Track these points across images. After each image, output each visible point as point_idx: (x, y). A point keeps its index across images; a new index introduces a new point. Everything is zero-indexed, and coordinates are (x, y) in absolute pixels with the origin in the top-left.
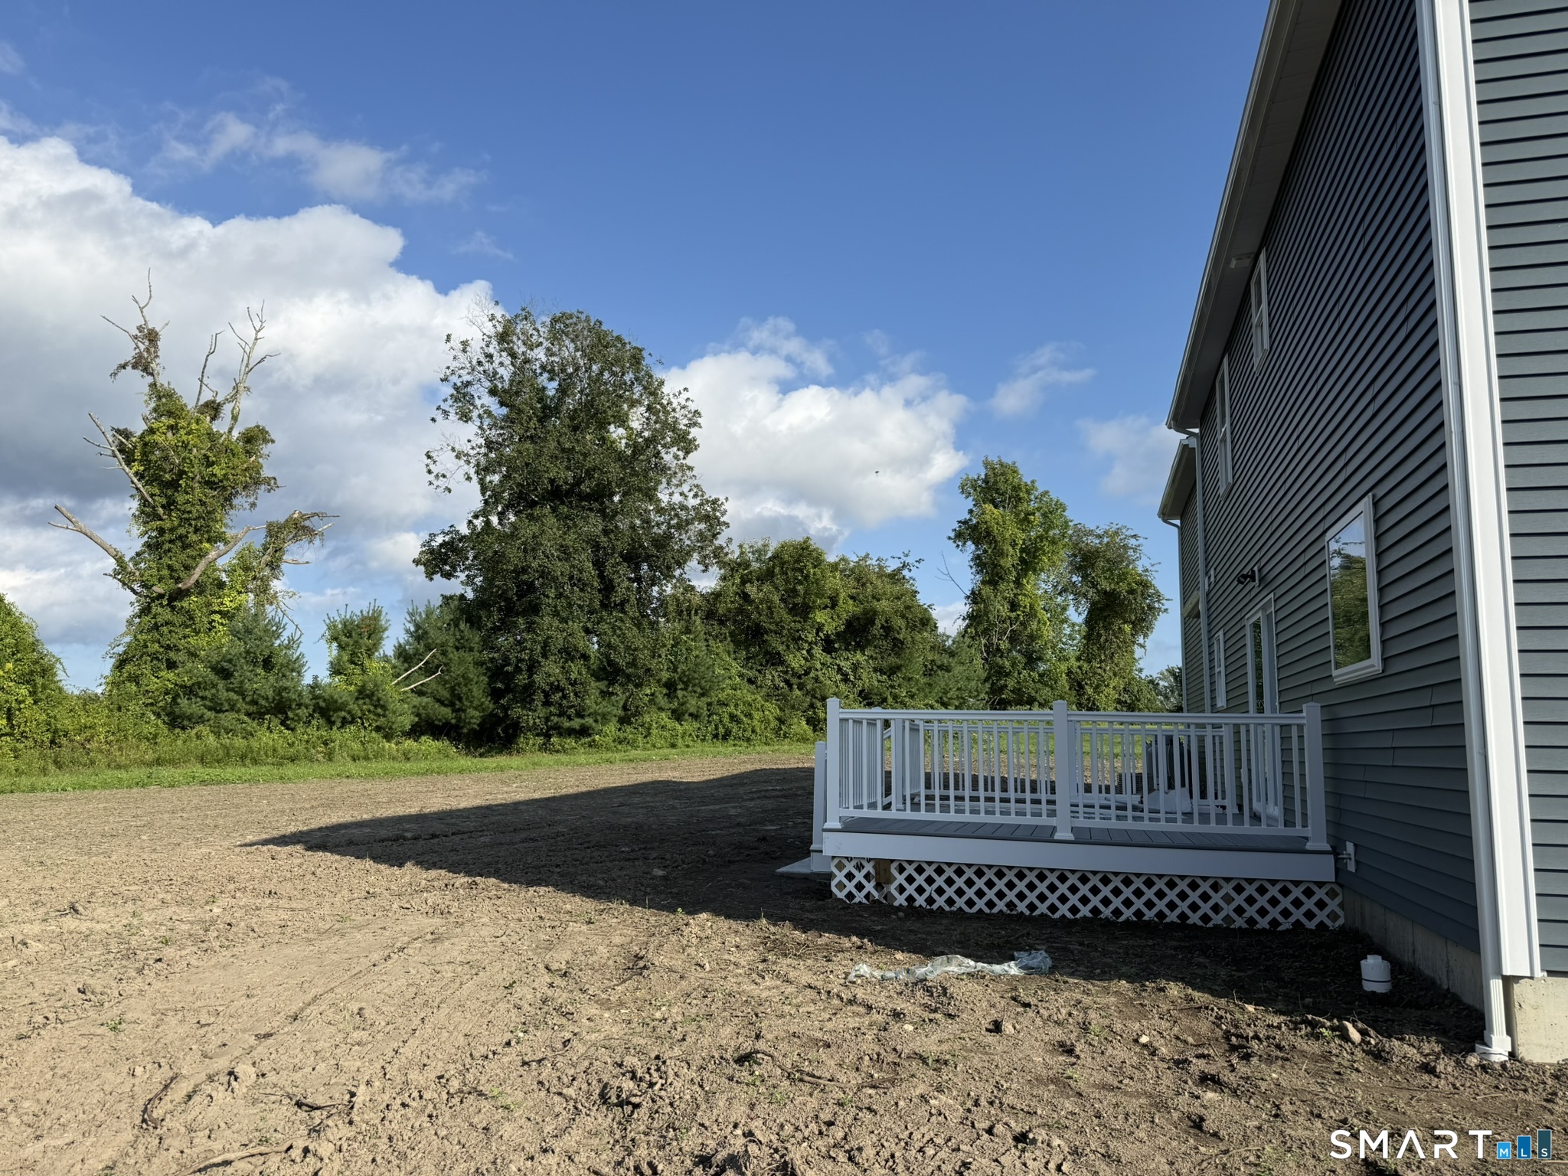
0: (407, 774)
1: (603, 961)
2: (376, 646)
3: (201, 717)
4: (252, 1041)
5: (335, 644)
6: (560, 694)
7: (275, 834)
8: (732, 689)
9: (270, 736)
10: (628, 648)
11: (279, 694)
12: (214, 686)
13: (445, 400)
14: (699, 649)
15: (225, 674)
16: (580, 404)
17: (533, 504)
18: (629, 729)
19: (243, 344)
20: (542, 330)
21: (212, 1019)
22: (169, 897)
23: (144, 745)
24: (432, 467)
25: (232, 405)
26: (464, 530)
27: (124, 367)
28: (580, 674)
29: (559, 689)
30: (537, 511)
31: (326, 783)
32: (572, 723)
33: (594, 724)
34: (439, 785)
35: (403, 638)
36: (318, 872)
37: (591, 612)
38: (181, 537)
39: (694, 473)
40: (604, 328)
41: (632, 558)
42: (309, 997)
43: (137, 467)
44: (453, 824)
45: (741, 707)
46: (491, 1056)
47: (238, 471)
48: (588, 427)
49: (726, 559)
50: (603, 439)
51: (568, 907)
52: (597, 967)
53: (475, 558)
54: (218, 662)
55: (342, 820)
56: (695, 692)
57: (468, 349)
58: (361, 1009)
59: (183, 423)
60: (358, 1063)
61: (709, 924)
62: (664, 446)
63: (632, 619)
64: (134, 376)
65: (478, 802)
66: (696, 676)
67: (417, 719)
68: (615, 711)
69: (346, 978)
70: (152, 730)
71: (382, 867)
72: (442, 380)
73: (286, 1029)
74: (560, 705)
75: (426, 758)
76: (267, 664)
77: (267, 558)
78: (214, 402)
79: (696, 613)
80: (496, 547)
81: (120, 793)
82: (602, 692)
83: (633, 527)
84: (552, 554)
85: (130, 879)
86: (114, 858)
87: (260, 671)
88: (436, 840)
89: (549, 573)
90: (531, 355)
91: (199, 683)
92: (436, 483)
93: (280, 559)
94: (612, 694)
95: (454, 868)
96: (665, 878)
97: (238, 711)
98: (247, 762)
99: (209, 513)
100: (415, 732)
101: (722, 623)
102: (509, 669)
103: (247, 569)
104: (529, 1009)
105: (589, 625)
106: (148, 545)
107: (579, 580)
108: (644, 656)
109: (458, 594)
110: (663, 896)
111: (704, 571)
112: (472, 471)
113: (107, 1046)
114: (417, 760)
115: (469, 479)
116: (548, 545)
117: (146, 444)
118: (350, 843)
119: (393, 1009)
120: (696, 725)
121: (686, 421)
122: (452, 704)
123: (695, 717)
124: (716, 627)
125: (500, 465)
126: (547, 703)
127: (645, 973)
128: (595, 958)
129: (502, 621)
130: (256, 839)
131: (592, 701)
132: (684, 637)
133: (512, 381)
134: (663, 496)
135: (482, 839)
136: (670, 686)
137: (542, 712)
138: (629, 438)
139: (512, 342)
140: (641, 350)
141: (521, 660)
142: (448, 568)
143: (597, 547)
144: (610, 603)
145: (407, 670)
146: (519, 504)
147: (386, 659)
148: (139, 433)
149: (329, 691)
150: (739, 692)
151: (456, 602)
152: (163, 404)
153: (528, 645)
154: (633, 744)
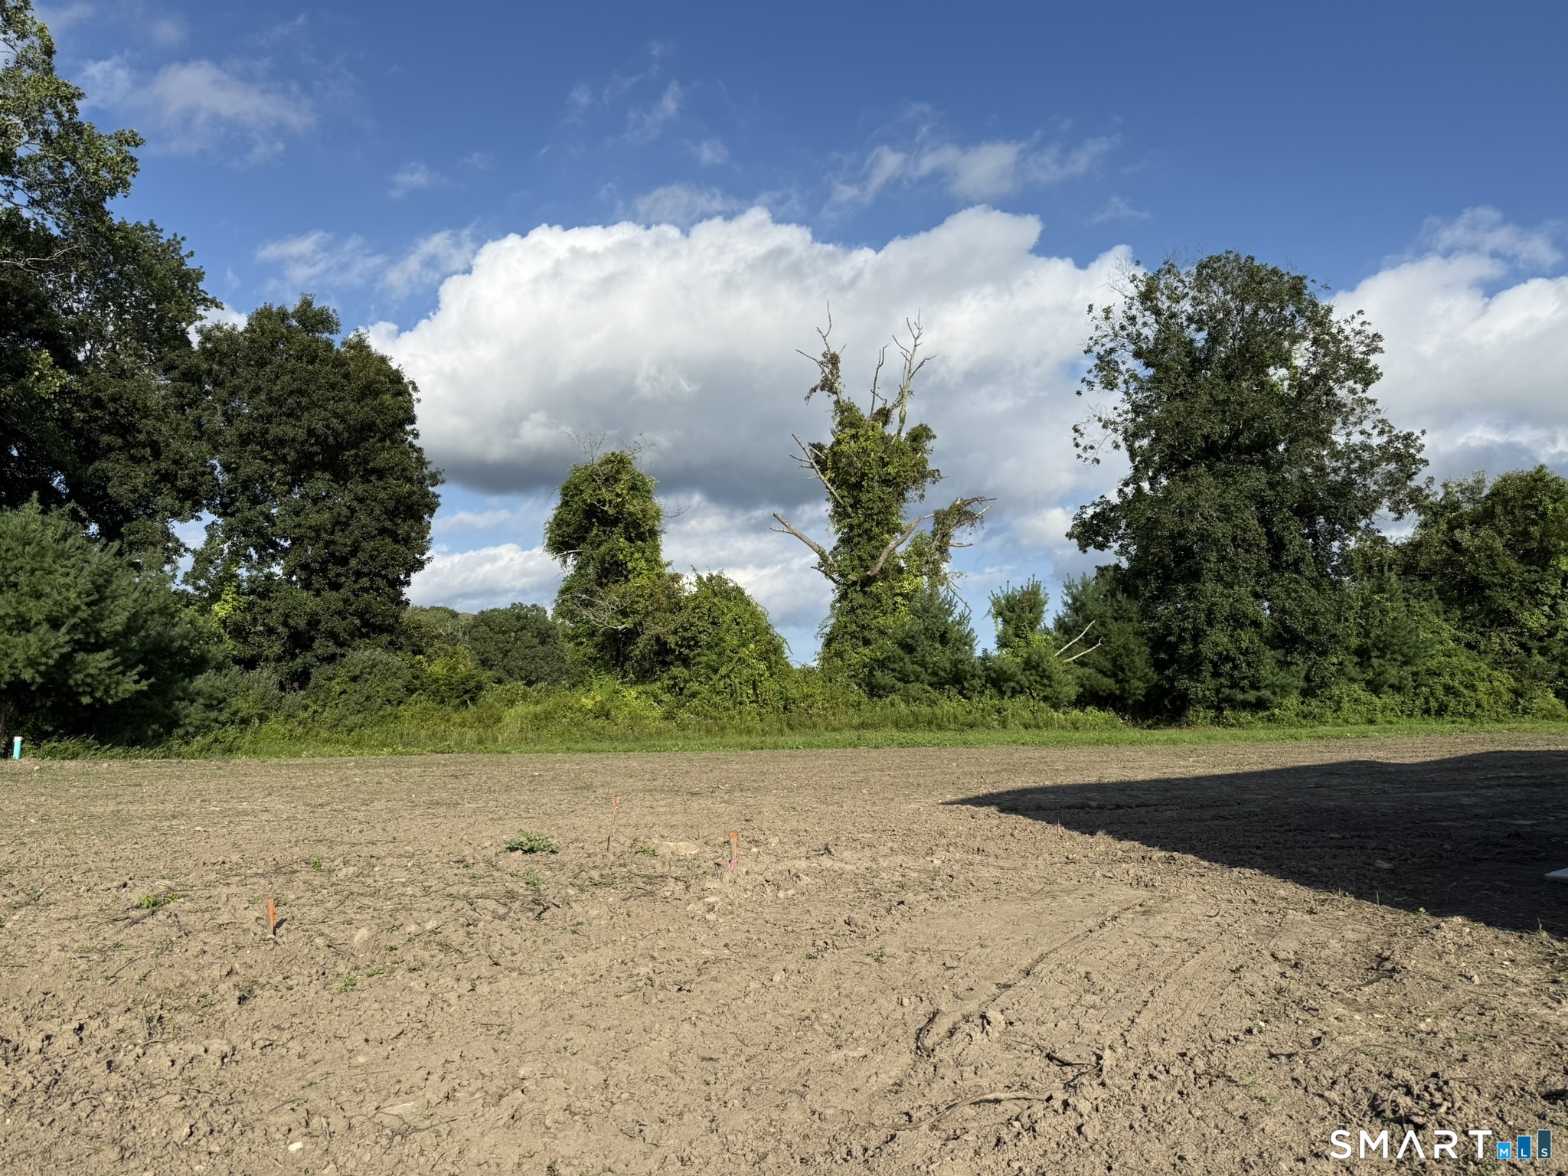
0: (1077, 743)
1: (1339, 957)
2: (1038, 619)
3: (893, 687)
4: (994, 989)
5: (1000, 619)
6: (1230, 665)
7: (970, 794)
8: (1445, 655)
9: (950, 705)
10: (1306, 612)
11: (956, 666)
12: (902, 660)
13: (1090, 371)
14: (1396, 610)
15: (909, 649)
16: (1233, 350)
17: (1186, 465)
18: (1314, 702)
19: (905, 352)
20: (1187, 280)
21: (955, 964)
22: (895, 846)
23: (851, 711)
24: (1079, 440)
25: (899, 409)
26: (1115, 499)
27: (814, 390)
28: (1252, 642)
29: (1228, 659)
30: (1191, 471)
31: (1004, 749)
32: (1246, 696)
33: (1272, 697)
34: (1112, 756)
35: (1062, 610)
36: (1016, 835)
37: (1259, 575)
38: (867, 531)
39: (1377, 407)
40: (1256, 263)
41: (1305, 511)
42: (1036, 955)
43: (830, 474)
44: (1136, 796)
45: (1459, 676)
46: (1233, 1041)
47: (908, 468)
48: (1244, 374)
49: (1427, 502)
50: (1262, 384)
51: (1282, 893)
52: (1332, 963)
53: (1128, 526)
54: (903, 639)
55: (1026, 785)
56: (1395, 660)
57: (1111, 315)
58: (1087, 973)
59: (862, 432)
60: (1098, 1027)
61: (1468, 930)
62: (1337, 380)
63: (1309, 579)
64: (822, 395)
65: (1155, 775)
66: (1395, 641)
67: (1081, 690)
68: (1296, 683)
69: (1066, 940)
70: (856, 699)
71: (1075, 834)
72: (1086, 352)
73: (1022, 983)
74: (1231, 676)
75: (1094, 728)
76: (944, 639)
77: (936, 543)
78: (884, 409)
79: (1390, 569)
80: (1149, 514)
81: (839, 752)
82: (1279, 661)
83: (1304, 477)
84: (1211, 516)
85: (861, 827)
86: (845, 808)
87: (938, 645)
88: (1121, 811)
89: (1209, 536)
90: (1176, 308)
91: (889, 657)
92: (1084, 455)
93: (947, 543)
94: (1291, 663)
95: (1149, 840)
96: (1392, 871)
97: (922, 682)
98: (934, 727)
99: (887, 507)
100: (1081, 702)
101: (1425, 578)
102: (1172, 639)
103: (920, 554)
104: (1264, 997)
105: (1258, 589)
106: (841, 540)
107: (1243, 541)
108: (1326, 622)
109: (1112, 564)
110: (1395, 892)
111: (1397, 519)
112: (1120, 439)
113: (874, 974)
114: (1086, 729)
115: (1117, 447)
116: (1207, 507)
117: (835, 454)
118: (1039, 808)
119: (1119, 977)
120: (1398, 698)
121: (1363, 348)
122: (1114, 675)
123: (1398, 688)
124: (1417, 583)
125: (1149, 427)
126: (1216, 674)
127: (1396, 976)
128: (1327, 952)
129: (1160, 589)
130: (954, 798)
131: (1267, 671)
132: (1376, 597)
133: (1157, 340)
134: (1339, 438)
135: (1169, 813)
136: (1363, 655)
137: (1211, 683)
138: (1292, 378)
139: (1156, 298)
140: (1301, 279)
141: (1184, 630)
142: (1100, 539)
143: (1262, 503)
144: (1281, 563)
145: (1067, 642)
146: (1170, 466)
147: (1047, 631)
148: (829, 445)
149: (998, 663)
150: (1454, 659)
151: (1111, 573)
152: (846, 417)
153: (1191, 613)
154: (1320, 719)
